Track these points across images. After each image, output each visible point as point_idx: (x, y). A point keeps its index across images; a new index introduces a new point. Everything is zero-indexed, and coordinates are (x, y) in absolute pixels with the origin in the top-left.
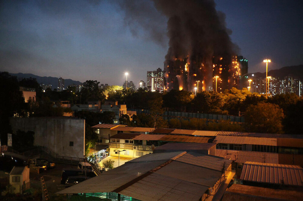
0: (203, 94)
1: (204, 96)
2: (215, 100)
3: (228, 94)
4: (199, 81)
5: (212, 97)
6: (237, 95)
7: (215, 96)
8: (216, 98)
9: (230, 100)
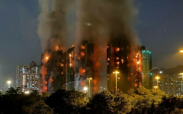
0: (103, 95)
1: (105, 97)
2: (120, 102)
3: (134, 95)
4: (91, 79)
5: (115, 98)
6: (146, 96)
7: (119, 98)
8: (121, 101)
9: (138, 103)
